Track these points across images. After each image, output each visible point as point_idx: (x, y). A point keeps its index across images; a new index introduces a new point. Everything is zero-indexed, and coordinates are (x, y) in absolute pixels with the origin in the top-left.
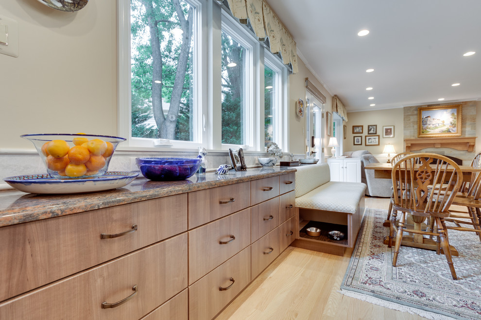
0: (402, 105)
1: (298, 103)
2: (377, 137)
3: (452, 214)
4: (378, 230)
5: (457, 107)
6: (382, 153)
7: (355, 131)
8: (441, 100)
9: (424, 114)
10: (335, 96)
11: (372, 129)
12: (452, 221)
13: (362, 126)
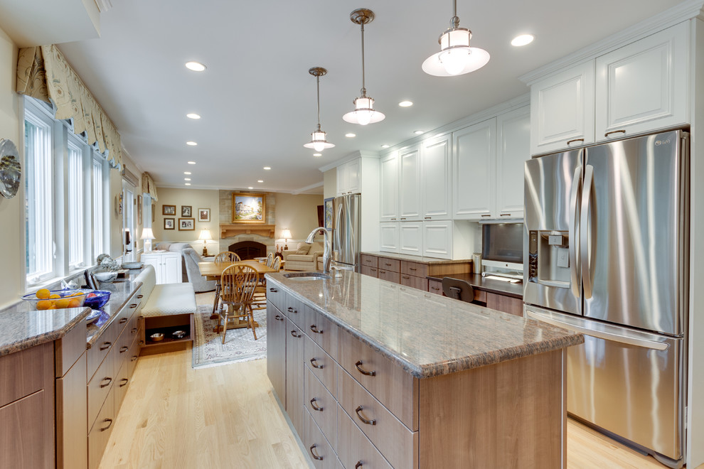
0: (217, 187)
1: (118, 198)
2: (192, 221)
3: (257, 299)
4: (207, 323)
5: (262, 195)
6: (197, 239)
7: (166, 212)
8: (251, 188)
9: (238, 200)
10: (146, 173)
11: (187, 211)
12: (255, 304)
13: (175, 206)
